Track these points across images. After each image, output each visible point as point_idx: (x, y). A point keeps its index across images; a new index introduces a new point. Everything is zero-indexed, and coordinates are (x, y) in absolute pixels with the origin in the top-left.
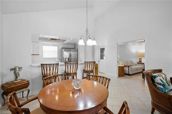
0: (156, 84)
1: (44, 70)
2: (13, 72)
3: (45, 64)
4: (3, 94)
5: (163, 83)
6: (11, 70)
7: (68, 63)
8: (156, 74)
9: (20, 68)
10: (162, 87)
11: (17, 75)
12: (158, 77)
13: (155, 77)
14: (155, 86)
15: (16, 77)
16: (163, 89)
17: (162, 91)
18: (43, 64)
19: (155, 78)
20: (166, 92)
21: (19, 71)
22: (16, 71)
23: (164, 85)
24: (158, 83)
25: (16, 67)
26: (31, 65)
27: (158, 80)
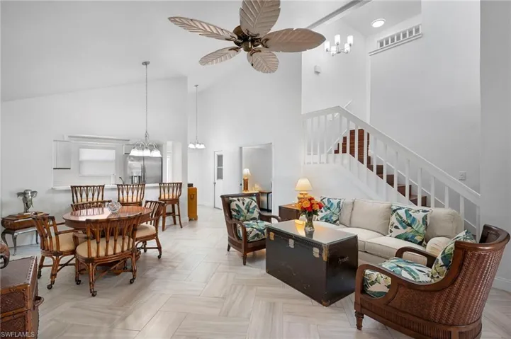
1: (77, 197)
2: (21, 198)
3: (78, 187)
4: (4, 233)
5: (237, 209)
6: (19, 194)
7: (127, 185)
8: (234, 199)
9: (33, 193)
10: (236, 214)
11: (29, 203)
12: (236, 201)
13: (231, 201)
14: (230, 213)
15: (27, 206)
18: (75, 187)
19: (231, 203)
21: (32, 196)
22: (27, 196)
23: (238, 212)
24: (233, 209)
25: (27, 190)
26: (52, 189)
27: (233, 205)
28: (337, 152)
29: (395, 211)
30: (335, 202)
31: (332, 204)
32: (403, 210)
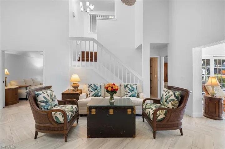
0: (39, 103)
5: (45, 100)
10: (44, 104)
12: (42, 94)
16: (45, 106)
17: (45, 108)
19: (38, 96)
20: (49, 108)
23: (46, 102)
24: (40, 102)
27: (41, 98)
28: (79, 61)
29: (126, 86)
30: (98, 86)
31: (97, 87)
32: (129, 85)
